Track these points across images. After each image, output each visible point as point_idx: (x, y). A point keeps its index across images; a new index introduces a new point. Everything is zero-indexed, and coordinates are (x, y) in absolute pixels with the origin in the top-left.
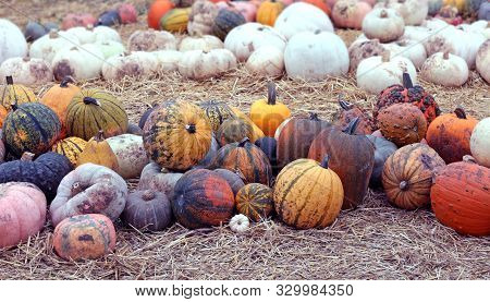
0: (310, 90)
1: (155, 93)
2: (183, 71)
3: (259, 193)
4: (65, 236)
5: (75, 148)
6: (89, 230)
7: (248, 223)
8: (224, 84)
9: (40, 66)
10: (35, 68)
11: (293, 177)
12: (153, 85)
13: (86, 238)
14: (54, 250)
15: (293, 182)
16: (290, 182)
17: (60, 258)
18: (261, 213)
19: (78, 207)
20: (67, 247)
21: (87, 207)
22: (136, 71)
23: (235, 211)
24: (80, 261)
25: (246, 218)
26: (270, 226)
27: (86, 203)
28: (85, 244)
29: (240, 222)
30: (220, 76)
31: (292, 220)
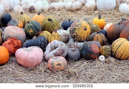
0: (105, 14)
1: (60, 15)
2: (67, 8)
3: (108, 49)
4: (52, 64)
5: (46, 34)
6: (60, 62)
7: (105, 58)
8: (79, 12)
9: (26, 8)
10: (24, 8)
11: (119, 44)
12: (59, 13)
13: (59, 64)
14: (48, 68)
15: (120, 46)
16: (118, 46)
17: (51, 71)
18: (108, 55)
19: (54, 54)
20: (53, 67)
21: (57, 54)
22: (53, 9)
23: (100, 54)
24: (57, 71)
25: (104, 57)
26: (112, 59)
27: (57, 53)
28: (59, 66)
29: (102, 58)
30: (78, 10)
31: (119, 57)
